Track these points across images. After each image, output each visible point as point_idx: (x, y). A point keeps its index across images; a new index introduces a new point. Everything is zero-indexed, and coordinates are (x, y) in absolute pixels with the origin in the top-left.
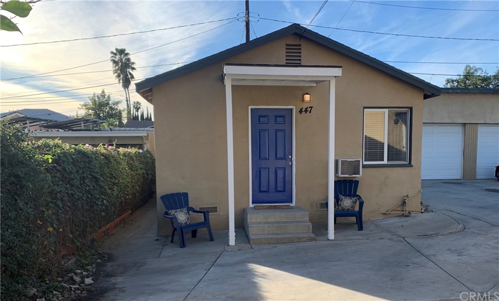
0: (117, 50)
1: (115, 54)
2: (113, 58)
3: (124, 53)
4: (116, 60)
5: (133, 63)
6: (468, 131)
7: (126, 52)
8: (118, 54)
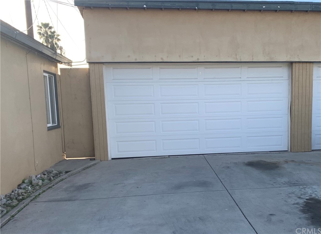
0: (42, 24)
1: (41, 27)
2: (40, 31)
3: (48, 26)
4: (42, 32)
5: (58, 35)
6: (297, 74)
7: (50, 26)
8: (42, 27)
